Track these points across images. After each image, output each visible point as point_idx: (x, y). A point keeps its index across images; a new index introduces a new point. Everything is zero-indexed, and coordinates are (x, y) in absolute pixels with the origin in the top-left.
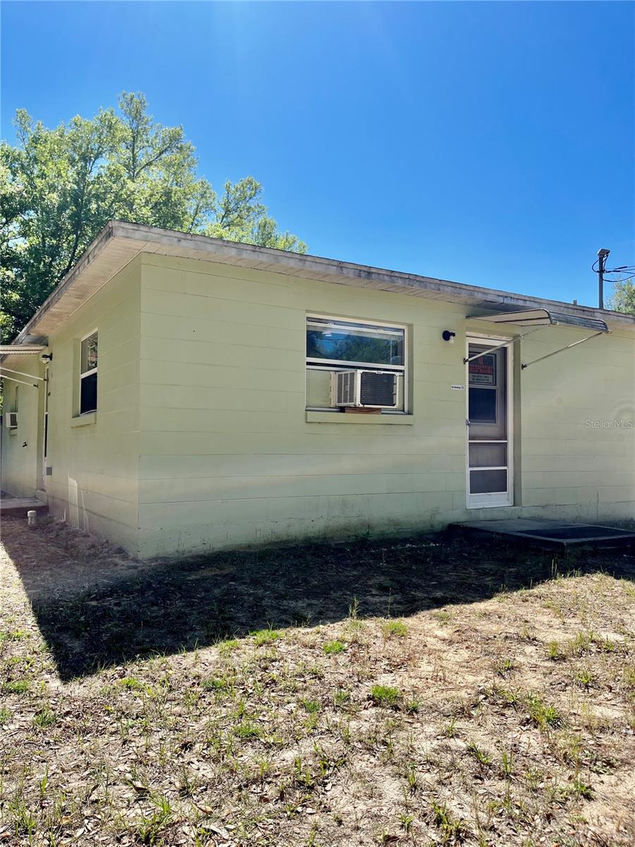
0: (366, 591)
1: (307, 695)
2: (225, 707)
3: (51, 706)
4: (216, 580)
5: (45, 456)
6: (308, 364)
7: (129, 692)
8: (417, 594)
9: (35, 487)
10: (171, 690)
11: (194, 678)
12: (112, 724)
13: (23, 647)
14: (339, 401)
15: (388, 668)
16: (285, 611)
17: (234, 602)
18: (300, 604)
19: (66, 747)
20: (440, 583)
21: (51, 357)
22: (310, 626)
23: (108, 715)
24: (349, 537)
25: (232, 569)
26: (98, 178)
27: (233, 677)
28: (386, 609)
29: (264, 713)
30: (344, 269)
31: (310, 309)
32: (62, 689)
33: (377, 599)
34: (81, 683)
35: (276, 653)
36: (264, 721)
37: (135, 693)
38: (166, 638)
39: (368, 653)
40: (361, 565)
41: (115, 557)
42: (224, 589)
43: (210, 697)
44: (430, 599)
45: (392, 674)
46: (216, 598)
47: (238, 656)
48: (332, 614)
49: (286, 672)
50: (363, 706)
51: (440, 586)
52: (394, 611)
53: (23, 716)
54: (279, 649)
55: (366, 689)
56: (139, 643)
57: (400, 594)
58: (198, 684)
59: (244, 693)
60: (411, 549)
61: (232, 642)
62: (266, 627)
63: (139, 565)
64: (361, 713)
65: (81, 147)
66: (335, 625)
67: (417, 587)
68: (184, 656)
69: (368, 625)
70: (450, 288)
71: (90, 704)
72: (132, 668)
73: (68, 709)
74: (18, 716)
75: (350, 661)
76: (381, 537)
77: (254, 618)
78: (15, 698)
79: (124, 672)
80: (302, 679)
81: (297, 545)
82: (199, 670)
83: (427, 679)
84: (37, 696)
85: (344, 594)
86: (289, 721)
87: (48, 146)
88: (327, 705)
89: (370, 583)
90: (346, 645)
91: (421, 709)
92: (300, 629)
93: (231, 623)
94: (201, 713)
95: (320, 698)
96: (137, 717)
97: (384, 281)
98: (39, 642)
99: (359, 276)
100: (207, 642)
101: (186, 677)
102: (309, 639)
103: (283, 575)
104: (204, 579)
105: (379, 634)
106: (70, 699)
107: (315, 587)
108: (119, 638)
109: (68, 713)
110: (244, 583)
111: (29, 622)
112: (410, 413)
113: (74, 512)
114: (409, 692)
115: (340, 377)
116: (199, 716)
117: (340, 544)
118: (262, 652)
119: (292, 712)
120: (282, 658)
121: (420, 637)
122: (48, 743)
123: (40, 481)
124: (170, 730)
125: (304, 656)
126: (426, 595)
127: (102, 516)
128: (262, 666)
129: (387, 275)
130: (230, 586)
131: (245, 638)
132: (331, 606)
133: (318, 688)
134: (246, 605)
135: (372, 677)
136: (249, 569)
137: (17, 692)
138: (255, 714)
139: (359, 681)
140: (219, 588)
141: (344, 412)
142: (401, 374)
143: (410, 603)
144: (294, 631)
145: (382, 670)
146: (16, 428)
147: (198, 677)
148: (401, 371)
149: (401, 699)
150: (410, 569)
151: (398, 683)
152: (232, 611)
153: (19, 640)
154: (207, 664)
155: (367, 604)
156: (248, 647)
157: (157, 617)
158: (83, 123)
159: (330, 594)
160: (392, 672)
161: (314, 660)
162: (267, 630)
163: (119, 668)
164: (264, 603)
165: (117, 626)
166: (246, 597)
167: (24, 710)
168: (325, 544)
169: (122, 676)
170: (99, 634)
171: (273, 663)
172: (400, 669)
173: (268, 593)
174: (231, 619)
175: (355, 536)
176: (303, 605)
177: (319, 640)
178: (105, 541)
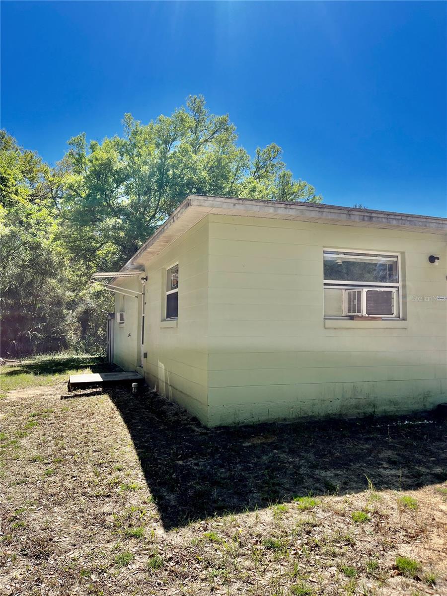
0: (379, 464)
1: (344, 560)
2: (282, 565)
3: (159, 551)
4: (263, 447)
5: (143, 344)
6: (325, 284)
7: (211, 544)
8: (420, 468)
9: (136, 364)
10: (241, 545)
11: (257, 536)
12: (201, 571)
13: (137, 498)
14: (349, 311)
15: (405, 539)
16: (318, 480)
17: (278, 469)
18: (329, 474)
19: (172, 589)
20: (438, 460)
21: (146, 279)
22: (339, 495)
23: (198, 563)
24: (359, 414)
25: (274, 439)
26: (174, 154)
27: (286, 539)
28: (397, 481)
29: (312, 574)
30: (352, 216)
31: (326, 245)
32: (165, 536)
33: (388, 472)
34: (178, 533)
35: (316, 519)
36: (313, 582)
37: (216, 546)
38: (234, 498)
39: (388, 523)
40: (371, 439)
41: (192, 424)
42: (271, 457)
43: (270, 555)
44: (431, 474)
45: (410, 545)
46: (265, 464)
47: (287, 518)
48: (354, 485)
49: (326, 538)
50: (390, 574)
51: (438, 462)
52: (404, 484)
53: (140, 558)
54: (317, 515)
55: (390, 559)
56: (215, 502)
57: (407, 468)
58: (260, 542)
59: (295, 554)
60: (409, 426)
61: (281, 506)
62: (306, 495)
63: (208, 432)
64: (389, 580)
65: (163, 135)
66: (358, 495)
67: (419, 462)
68: (248, 516)
69: (385, 497)
70: (435, 224)
71: (185, 553)
72: (212, 523)
73: (171, 556)
74: (137, 558)
75: (374, 530)
76: (384, 414)
77: (296, 484)
78: (135, 542)
79: (207, 526)
80: (338, 545)
81: (319, 419)
82: (259, 529)
83: (439, 551)
84: (149, 542)
85: (361, 466)
86: (332, 584)
87: (143, 136)
88: (361, 572)
89: (381, 456)
90: (369, 515)
91: (438, 581)
92: (331, 497)
93: (279, 488)
94: (265, 570)
95: (354, 564)
96: (219, 568)
97: (383, 222)
98: (147, 495)
99: (363, 220)
100: (263, 505)
101: (251, 535)
102: (339, 507)
103: (313, 446)
104: (254, 446)
105: (395, 506)
106: (171, 546)
107: (338, 458)
108: (200, 495)
109: (171, 559)
110: (285, 452)
111: (140, 476)
112: (404, 319)
113: (162, 386)
114: (426, 563)
115: (349, 294)
116: (264, 572)
117: (352, 419)
118: (305, 517)
119: (334, 576)
120: (321, 524)
121: (429, 511)
122: (159, 584)
123: (139, 360)
124: (244, 582)
125: (337, 523)
126: (428, 471)
127: (182, 392)
128: (306, 530)
129: (384, 218)
130: (275, 454)
131: (290, 502)
132: (353, 477)
133: (352, 555)
134: (288, 472)
135: (394, 547)
136: (287, 440)
137: (135, 536)
138: (306, 574)
139: (384, 550)
140: (267, 455)
141: (353, 320)
142: (397, 289)
143: (416, 477)
144: (328, 499)
145: (401, 540)
146: (123, 323)
147: (259, 535)
148: (397, 287)
149: (420, 570)
150: (412, 445)
151: (415, 553)
152: (278, 477)
153: (134, 491)
154: (265, 524)
155: (382, 477)
156: (294, 511)
157: (224, 479)
158: (165, 120)
159: (351, 466)
160: (409, 543)
161: (346, 527)
162: (307, 497)
163: (203, 522)
164: (301, 471)
165: (198, 483)
166: (287, 465)
167: (141, 552)
168: (341, 419)
169: (206, 530)
170: (186, 489)
171: (315, 528)
172: (415, 540)
173: (303, 461)
174: (279, 485)
175: (364, 413)
176: (331, 474)
177: (347, 508)
178: (183, 410)
